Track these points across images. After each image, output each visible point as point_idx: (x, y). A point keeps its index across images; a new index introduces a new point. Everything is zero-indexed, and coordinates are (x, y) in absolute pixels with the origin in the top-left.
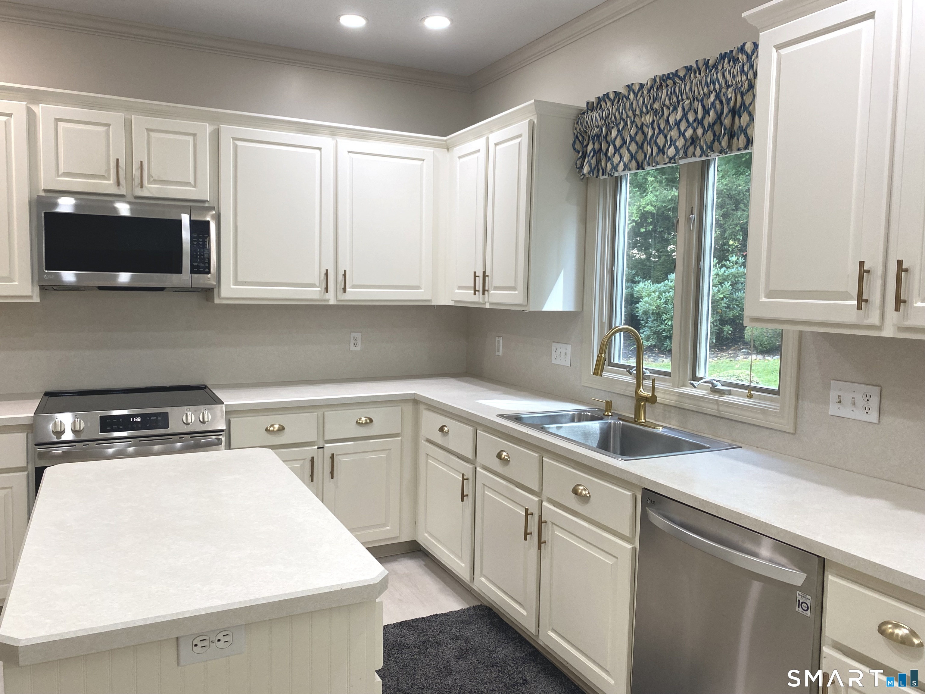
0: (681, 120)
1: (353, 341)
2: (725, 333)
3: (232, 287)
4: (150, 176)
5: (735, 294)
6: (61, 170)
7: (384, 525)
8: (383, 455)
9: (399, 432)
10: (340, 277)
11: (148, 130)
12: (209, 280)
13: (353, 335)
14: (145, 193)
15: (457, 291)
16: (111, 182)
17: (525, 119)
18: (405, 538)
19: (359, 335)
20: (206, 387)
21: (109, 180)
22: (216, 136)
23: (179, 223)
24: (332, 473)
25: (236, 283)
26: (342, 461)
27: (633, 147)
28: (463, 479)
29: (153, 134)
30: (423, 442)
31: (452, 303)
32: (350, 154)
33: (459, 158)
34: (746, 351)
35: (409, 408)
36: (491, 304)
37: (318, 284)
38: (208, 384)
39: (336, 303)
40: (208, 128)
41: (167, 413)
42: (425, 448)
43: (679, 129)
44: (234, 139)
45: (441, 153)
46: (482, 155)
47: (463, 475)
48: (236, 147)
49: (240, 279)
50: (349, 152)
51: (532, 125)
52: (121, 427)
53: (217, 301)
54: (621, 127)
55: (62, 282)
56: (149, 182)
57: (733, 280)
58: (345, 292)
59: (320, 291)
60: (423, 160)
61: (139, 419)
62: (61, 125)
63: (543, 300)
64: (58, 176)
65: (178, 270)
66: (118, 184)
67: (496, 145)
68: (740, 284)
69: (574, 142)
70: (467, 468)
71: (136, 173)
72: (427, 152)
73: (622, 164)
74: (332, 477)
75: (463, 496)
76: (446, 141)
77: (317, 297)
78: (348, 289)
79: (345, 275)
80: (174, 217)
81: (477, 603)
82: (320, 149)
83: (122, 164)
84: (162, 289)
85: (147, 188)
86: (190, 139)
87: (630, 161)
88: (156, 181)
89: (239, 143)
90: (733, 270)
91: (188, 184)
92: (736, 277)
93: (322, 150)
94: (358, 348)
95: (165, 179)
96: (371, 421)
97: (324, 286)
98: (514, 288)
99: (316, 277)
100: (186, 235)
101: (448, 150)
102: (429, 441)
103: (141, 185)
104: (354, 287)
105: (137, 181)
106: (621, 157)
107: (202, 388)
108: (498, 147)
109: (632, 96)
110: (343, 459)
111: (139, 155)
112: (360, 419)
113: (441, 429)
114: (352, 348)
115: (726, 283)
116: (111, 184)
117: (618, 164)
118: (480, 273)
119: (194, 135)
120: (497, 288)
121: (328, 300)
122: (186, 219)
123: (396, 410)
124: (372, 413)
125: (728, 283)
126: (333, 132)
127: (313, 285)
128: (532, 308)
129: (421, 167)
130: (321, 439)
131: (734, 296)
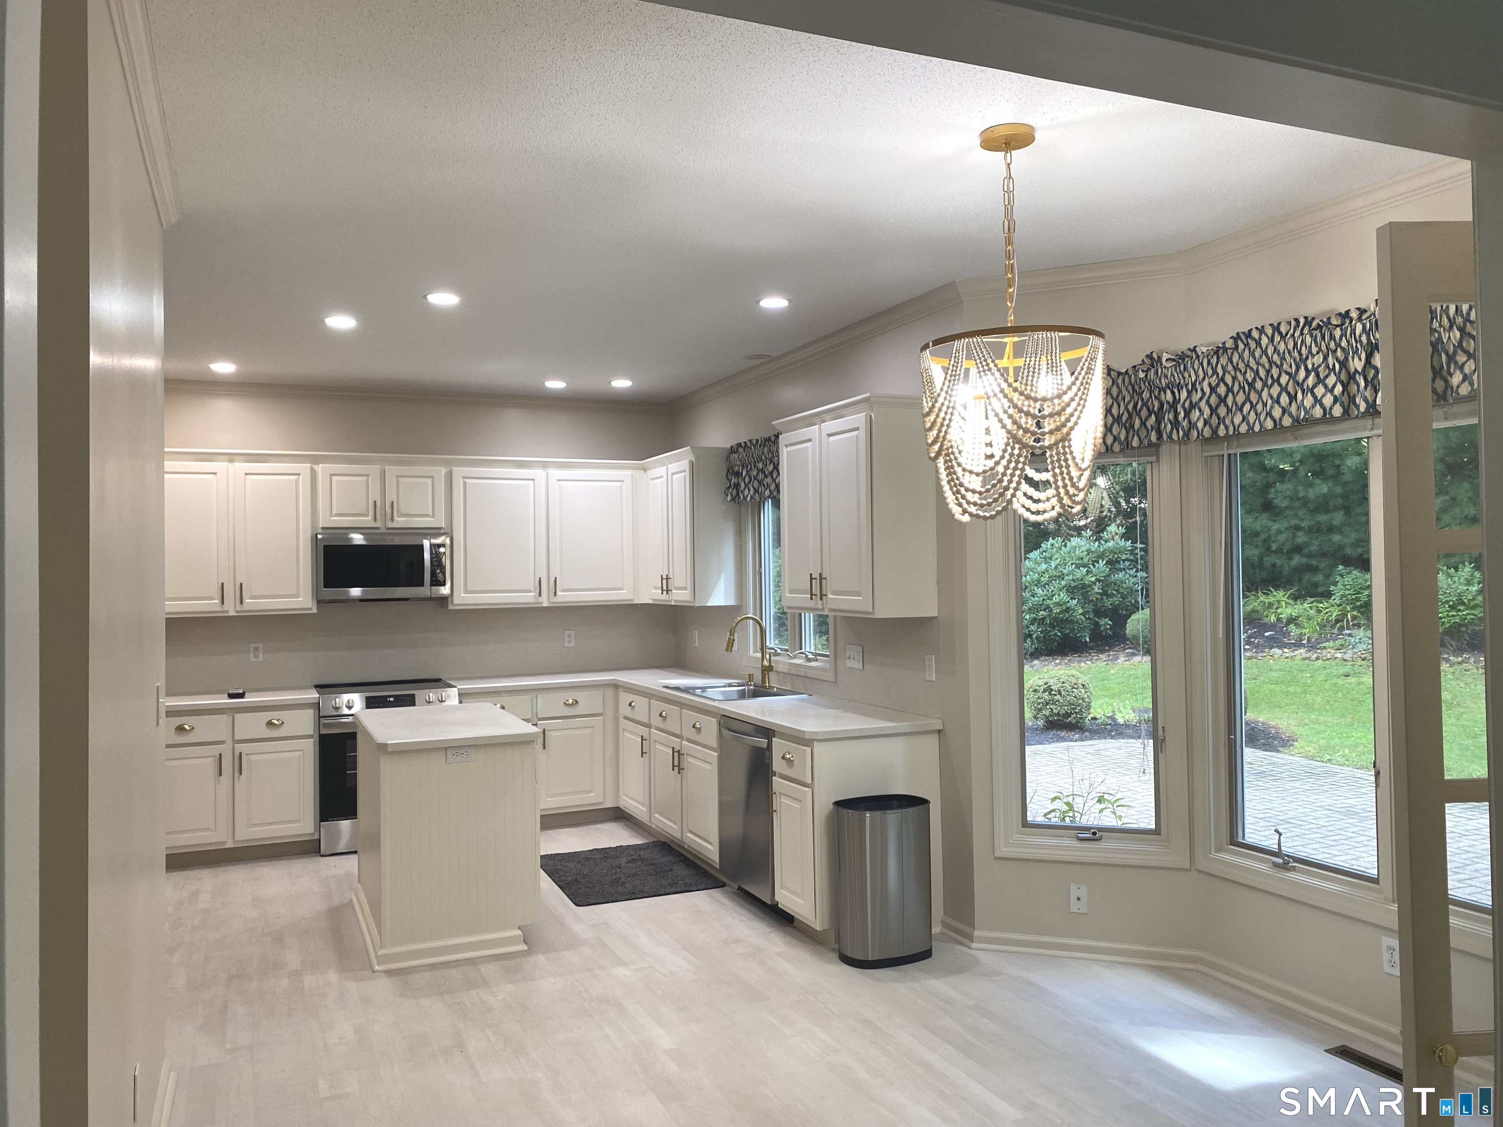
0: (773, 471)
1: (567, 638)
2: (1102, 629)
3: (463, 595)
4: (398, 511)
5: (1114, 576)
6: (334, 512)
7: (590, 792)
8: (588, 731)
9: (601, 711)
10: (552, 583)
11: (397, 476)
12: (445, 590)
13: (567, 632)
14: (395, 525)
15: (653, 591)
16: (370, 518)
17: (687, 459)
18: (609, 804)
19: (572, 633)
20: (440, 679)
21: (368, 516)
22: (450, 477)
23: (421, 547)
24: (544, 745)
25: (466, 592)
26: (551, 735)
27: (756, 484)
28: (642, 740)
29: (401, 480)
30: (622, 720)
31: (651, 602)
32: (560, 482)
33: (652, 479)
34: (1132, 651)
35: (610, 692)
36: (675, 601)
37: (533, 590)
38: (442, 678)
39: (548, 605)
40: (443, 470)
41: (414, 695)
42: (624, 723)
43: (772, 477)
44: (463, 478)
45: (638, 474)
46: (664, 480)
47: (642, 737)
48: (465, 484)
49: (469, 588)
50: (558, 480)
51: (692, 464)
52: (381, 705)
53: (450, 607)
54: (749, 468)
55: (349, 596)
56: (398, 517)
57: (1111, 557)
58: (555, 595)
59: (535, 596)
60: (623, 481)
61: (392, 699)
62: (334, 478)
63: (708, 597)
64: (332, 517)
65: (422, 584)
66: (375, 520)
67: (673, 474)
68: (1122, 562)
69: (727, 474)
70: (644, 731)
71: (388, 510)
72: (626, 474)
73: (749, 496)
74: (544, 748)
75: (642, 753)
76: (642, 464)
77: (532, 601)
78: (559, 593)
79: (555, 581)
80: (419, 543)
81: (654, 840)
82: (533, 480)
83: (378, 505)
84: (407, 599)
85: (397, 522)
86: (429, 481)
87: (755, 494)
88: (403, 515)
89: (467, 480)
90: (1111, 544)
91: (427, 516)
92: (1115, 553)
93: (536, 480)
94: (572, 644)
95: (410, 513)
96: (577, 702)
97: (538, 591)
98: (685, 589)
99: (531, 584)
100: (427, 556)
101: (645, 470)
102: (626, 718)
103: (392, 519)
104: (563, 591)
105: (389, 516)
106: (749, 491)
107: (439, 680)
108: (674, 476)
109: (753, 447)
110: (554, 734)
111: (391, 496)
112: (567, 701)
113: (630, 705)
114: (567, 644)
115: (1100, 561)
116: (368, 520)
117: (747, 496)
118: (665, 577)
119: (432, 477)
120: (677, 588)
121: (542, 603)
122: (426, 543)
123: (599, 693)
124: (579, 695)
125: (1103, 561)
126: (545, 465)
127: (529, 591)
128: (698, 604)
129: (621, 487)
130: (535, 718)
131: (1113, 578)
